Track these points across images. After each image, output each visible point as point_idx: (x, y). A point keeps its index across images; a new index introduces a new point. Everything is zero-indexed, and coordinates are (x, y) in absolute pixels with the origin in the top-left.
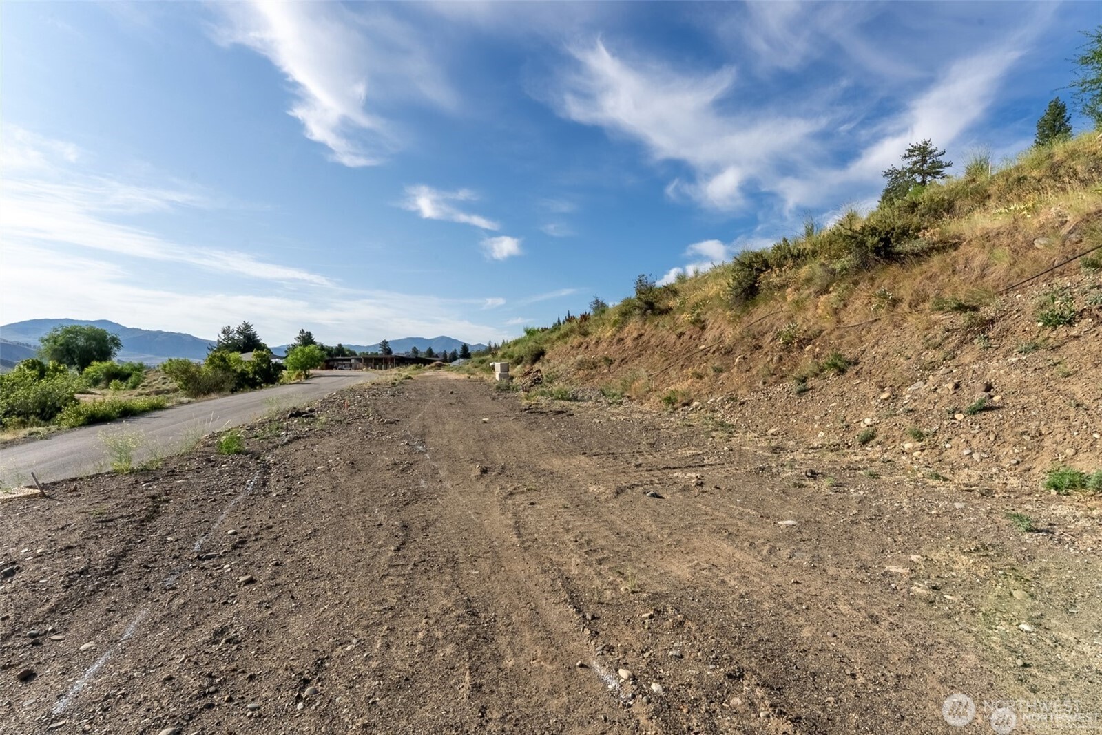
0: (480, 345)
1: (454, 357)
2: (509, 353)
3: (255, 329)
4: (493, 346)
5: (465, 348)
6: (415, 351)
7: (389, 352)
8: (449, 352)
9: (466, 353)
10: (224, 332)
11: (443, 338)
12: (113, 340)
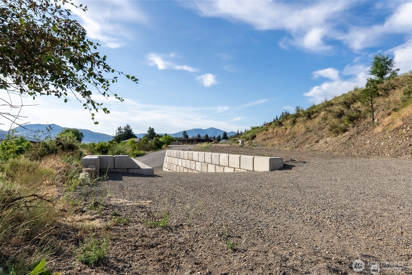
0: (232, 132)
1: (219, 139)
2: (245, 137)
3: (131, 127)
4: (240, 132)
5: (225, 134)
6: (199, 136)
7: (187, 137)
8: (217, 136)
9: (225, 137)
10: (118, 129)
11: (212, 128)
12: (81, 134)
